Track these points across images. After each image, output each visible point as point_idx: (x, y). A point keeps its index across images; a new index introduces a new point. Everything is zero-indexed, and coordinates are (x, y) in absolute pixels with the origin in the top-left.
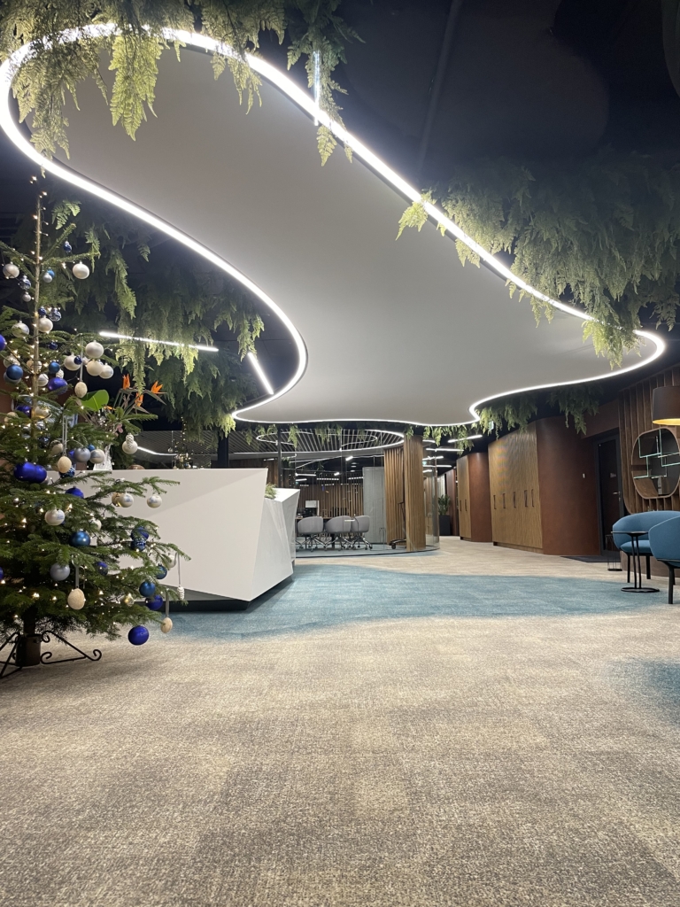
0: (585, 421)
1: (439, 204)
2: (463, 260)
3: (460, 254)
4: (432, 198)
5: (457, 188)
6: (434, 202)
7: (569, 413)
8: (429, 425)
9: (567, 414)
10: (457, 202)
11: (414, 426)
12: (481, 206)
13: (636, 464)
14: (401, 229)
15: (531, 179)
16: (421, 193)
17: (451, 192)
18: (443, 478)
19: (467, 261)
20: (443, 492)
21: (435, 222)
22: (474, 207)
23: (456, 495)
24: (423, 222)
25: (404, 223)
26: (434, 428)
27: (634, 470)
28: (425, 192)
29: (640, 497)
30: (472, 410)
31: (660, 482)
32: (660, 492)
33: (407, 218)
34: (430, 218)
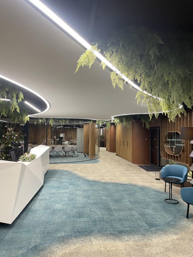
0: (149, 125)
1: (102, 52)
2: (114, 85)
3: (113, 81)
4: (98, 49)
5: (113, 44)
6: (99, 51)
7: (144, 122)
8: (98, 120)
9: (143, 122)
10: (113, 53)
11: (93, 120)
12: (127, 56)
13: (165, 141)
14: (78, 67)
15: (160, 43)
16: (92, 45)
17: (110, 46)
18: (102, 129)
19: (116, 85)
20: (102, 134)
21: (100, 61)
22: (123, 57)
23: (106, 135)
24: (92, 63)
25: (80, 63)
26: (99, 121)
27: (165, 143)
28: (94, 45)
29: (166, 153)
30: (112, 118)
31: (174, 149)
32: (174, 153)
33: (82, 60)
34: (97, 59)
